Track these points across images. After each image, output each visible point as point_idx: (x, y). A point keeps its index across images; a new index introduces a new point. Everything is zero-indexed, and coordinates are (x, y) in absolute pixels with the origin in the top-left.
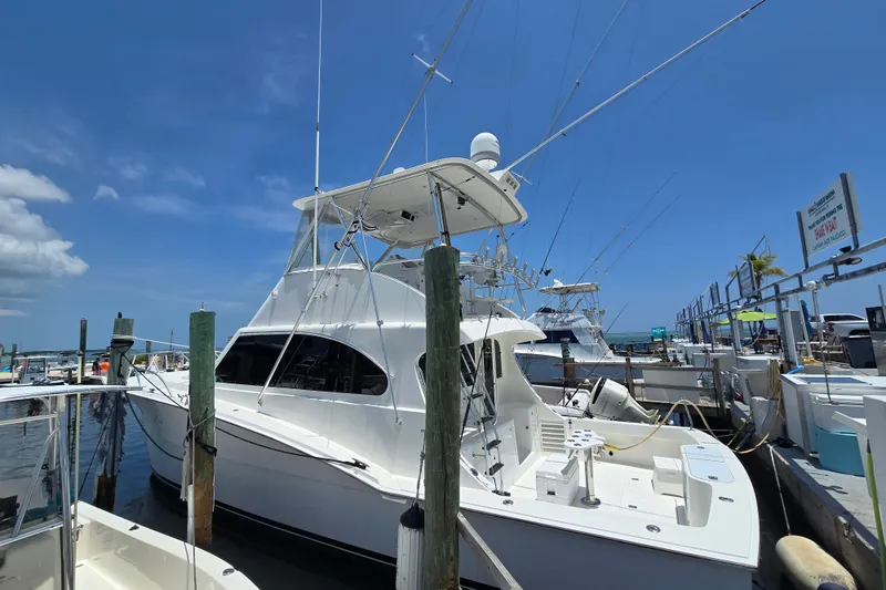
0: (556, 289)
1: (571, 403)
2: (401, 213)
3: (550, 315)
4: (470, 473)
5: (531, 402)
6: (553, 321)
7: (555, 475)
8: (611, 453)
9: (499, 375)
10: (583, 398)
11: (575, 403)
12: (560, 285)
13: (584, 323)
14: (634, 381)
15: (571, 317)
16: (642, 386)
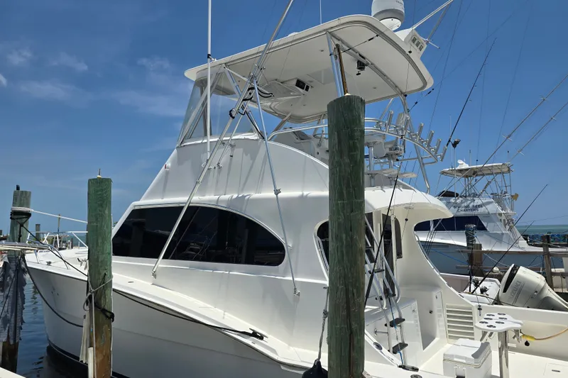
0: (461, 171)
1: (478, 291)
2: (295, 82)
3: (452, 200)
4: (374, 347)
5: (434, 285)
6: (456, 206)
7: (466, 358)
8: (527, 344)
9: (399, 255)
10: (493, 287)
11: (483, 291)
12: (465, 166)
13: (493, 208)
14: (553, 270)
15: (478, 201)
16: (563, 275)
